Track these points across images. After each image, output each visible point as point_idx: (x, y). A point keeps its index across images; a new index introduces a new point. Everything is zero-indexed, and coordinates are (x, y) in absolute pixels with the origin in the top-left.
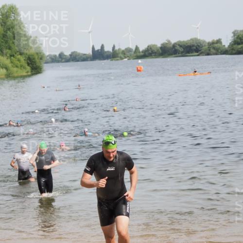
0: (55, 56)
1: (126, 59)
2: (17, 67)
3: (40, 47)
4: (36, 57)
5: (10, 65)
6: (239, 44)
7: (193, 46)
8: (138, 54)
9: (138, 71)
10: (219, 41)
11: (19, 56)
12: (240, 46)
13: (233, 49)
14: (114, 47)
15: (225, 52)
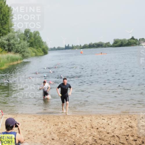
0: (52, 48)
1: (77, 49)
2: (39, 52)
3: (47, 45)
4: (46, 49)
5: (36, 52)
6: (116, 43)
7: (100, 44)
8: (81, 47)
9: (81, 53)
10: (109, 43)
11: (40, 49)
12: (116, 44)
13: (114, 45)
14: (72, 45)
15: (111, 46)
